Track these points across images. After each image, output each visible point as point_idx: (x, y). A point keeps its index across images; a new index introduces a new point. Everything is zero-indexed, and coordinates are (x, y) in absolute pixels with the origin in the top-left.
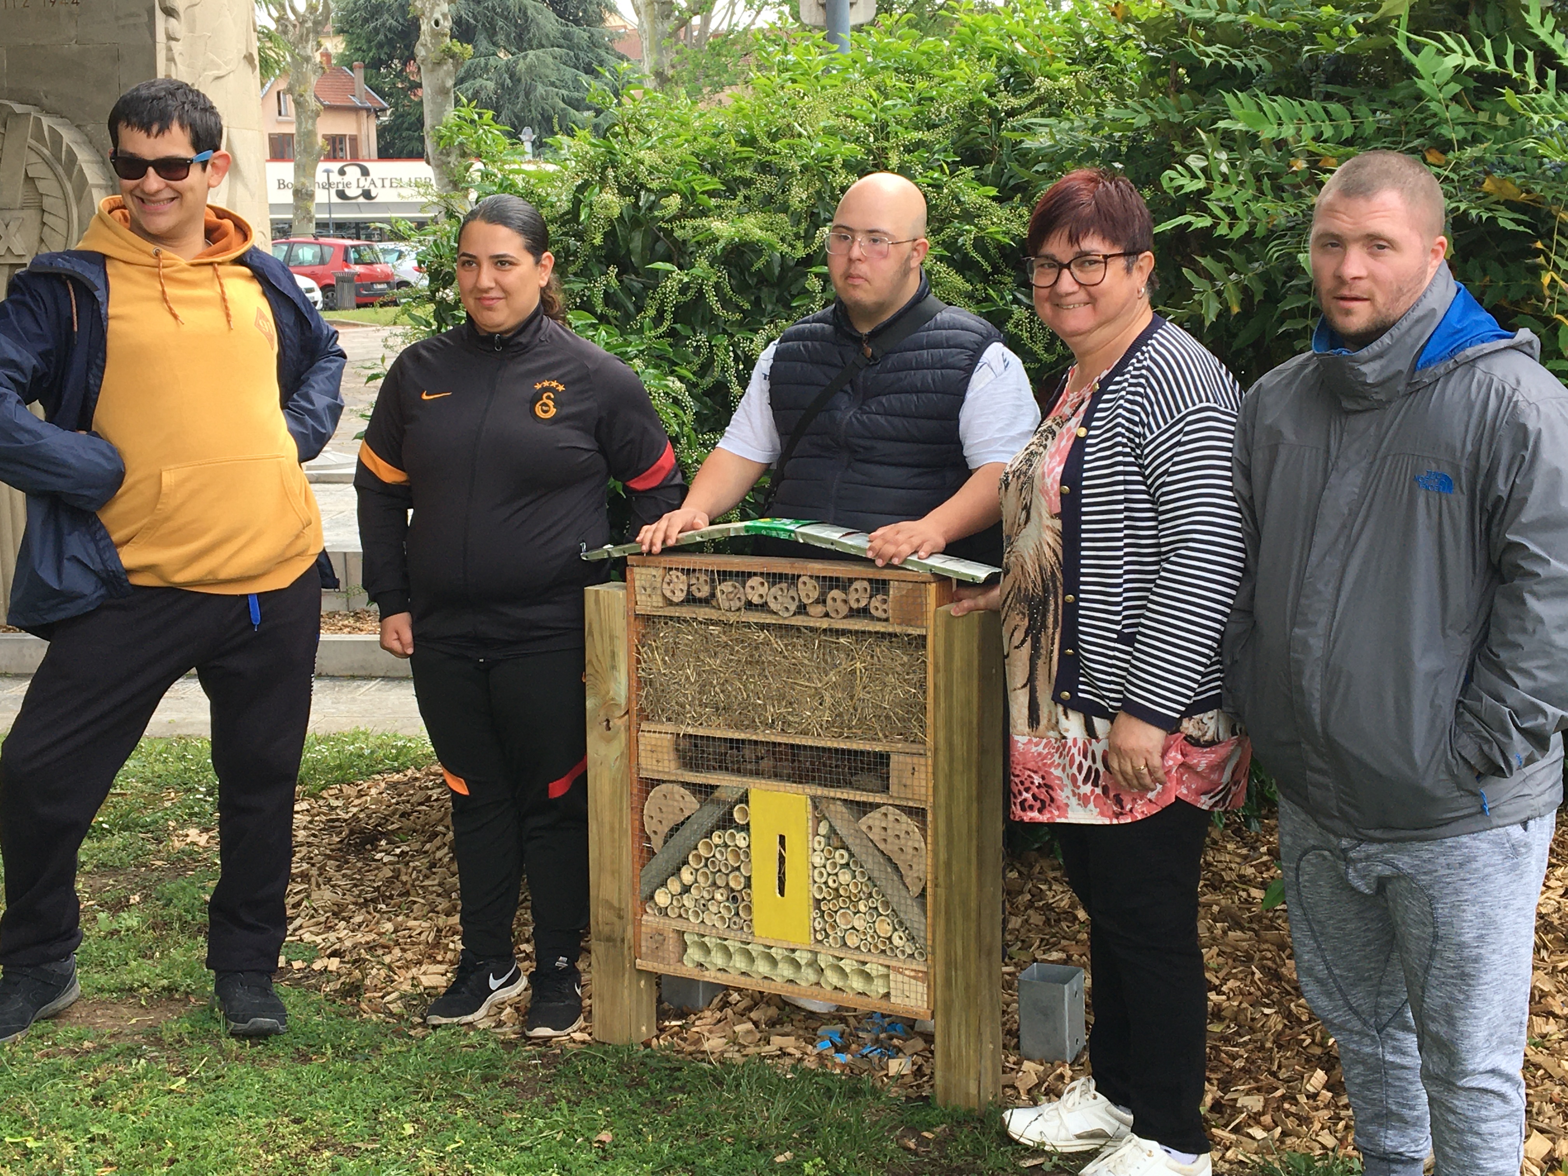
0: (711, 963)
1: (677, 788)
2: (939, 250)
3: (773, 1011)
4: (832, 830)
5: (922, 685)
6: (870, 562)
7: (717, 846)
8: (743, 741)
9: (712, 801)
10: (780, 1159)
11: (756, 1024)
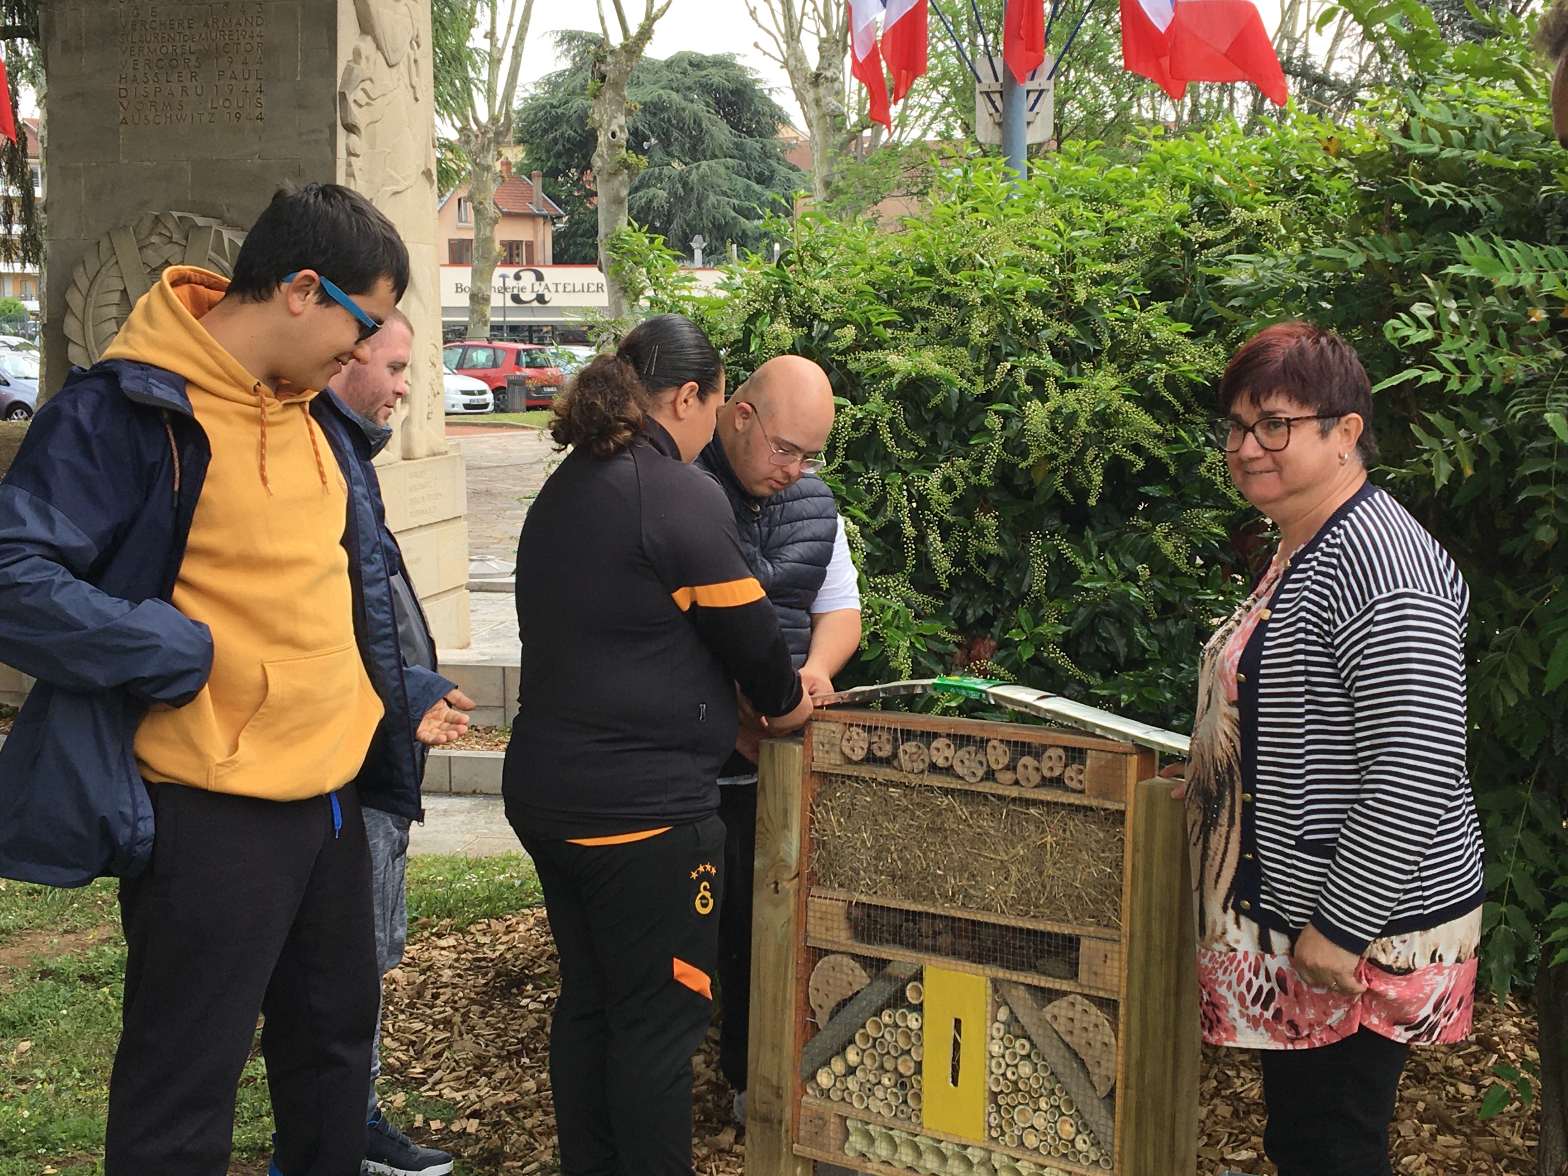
0: (874, 1154)
1: (846, 960)
2: (1127, 390)
4: (1014, 1018)
5: (1118, 865)
7: (886, 1026)
8: (920, 913)
9: (884, 976)
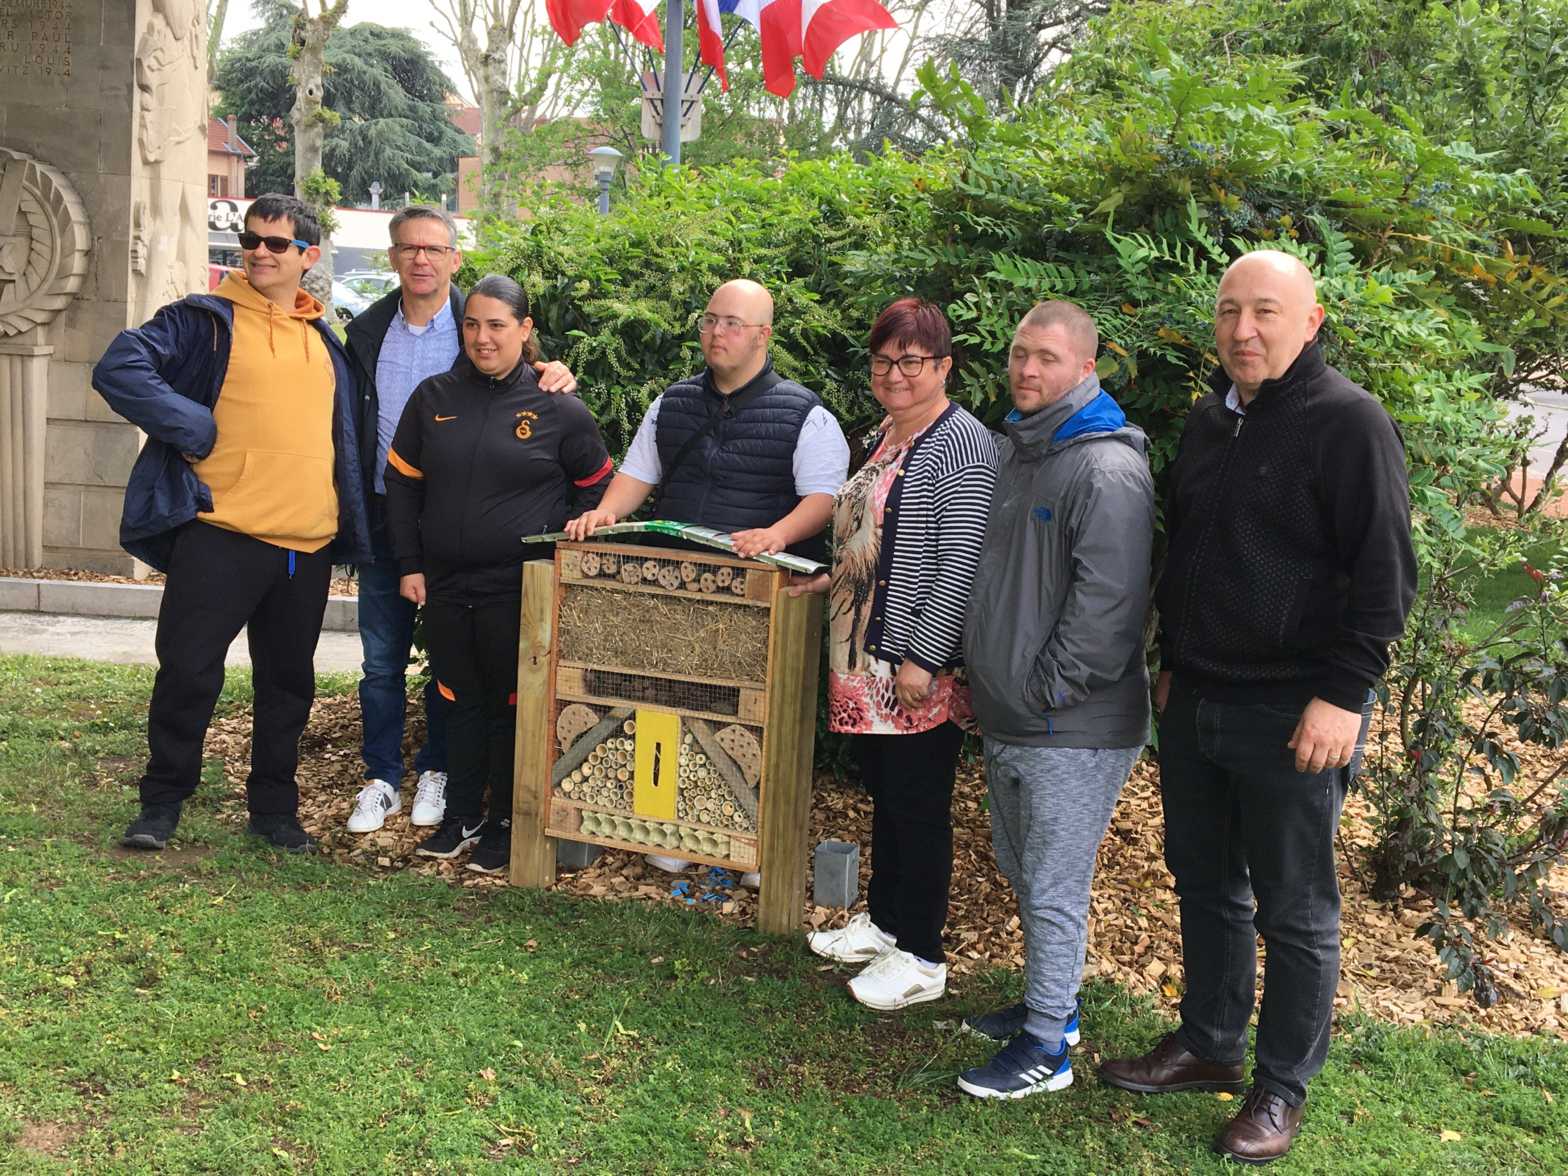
0: (601, 832)
1: (583, 707)
2: (778, 337)
3: (639, 870)
4: (695, 740)
5: (765, 642)
6: (734, 555)
7: (610, 749)
8: (634, 676)
9: (609, 718)
10: (655, 961)
11: (627, 878)
